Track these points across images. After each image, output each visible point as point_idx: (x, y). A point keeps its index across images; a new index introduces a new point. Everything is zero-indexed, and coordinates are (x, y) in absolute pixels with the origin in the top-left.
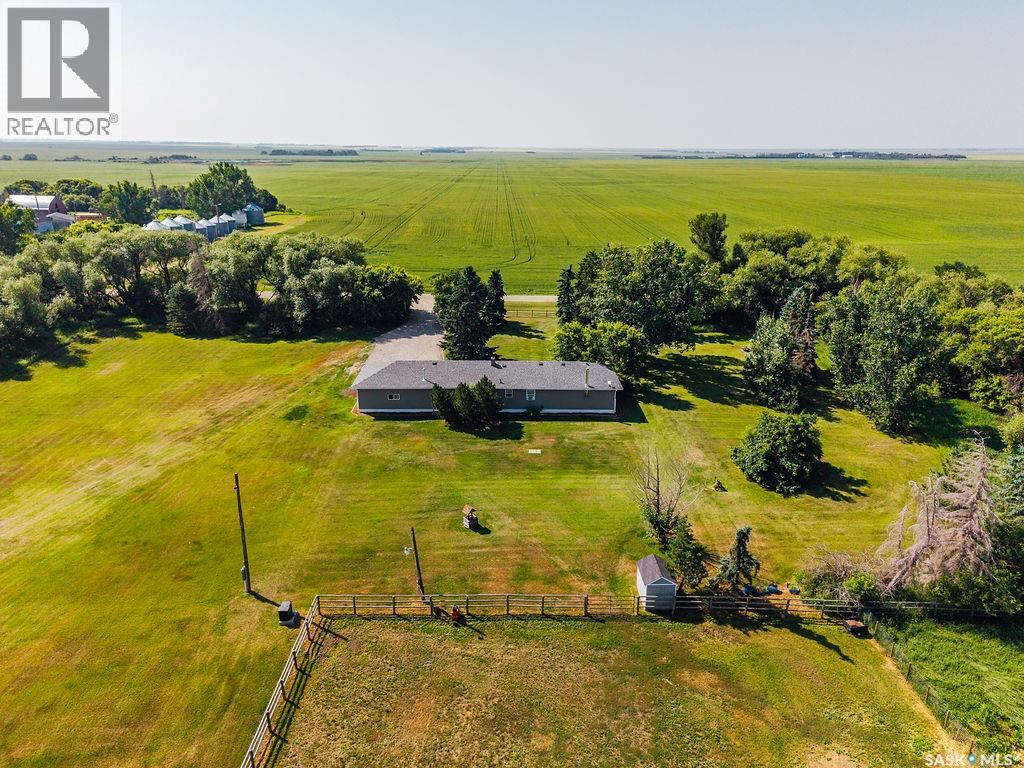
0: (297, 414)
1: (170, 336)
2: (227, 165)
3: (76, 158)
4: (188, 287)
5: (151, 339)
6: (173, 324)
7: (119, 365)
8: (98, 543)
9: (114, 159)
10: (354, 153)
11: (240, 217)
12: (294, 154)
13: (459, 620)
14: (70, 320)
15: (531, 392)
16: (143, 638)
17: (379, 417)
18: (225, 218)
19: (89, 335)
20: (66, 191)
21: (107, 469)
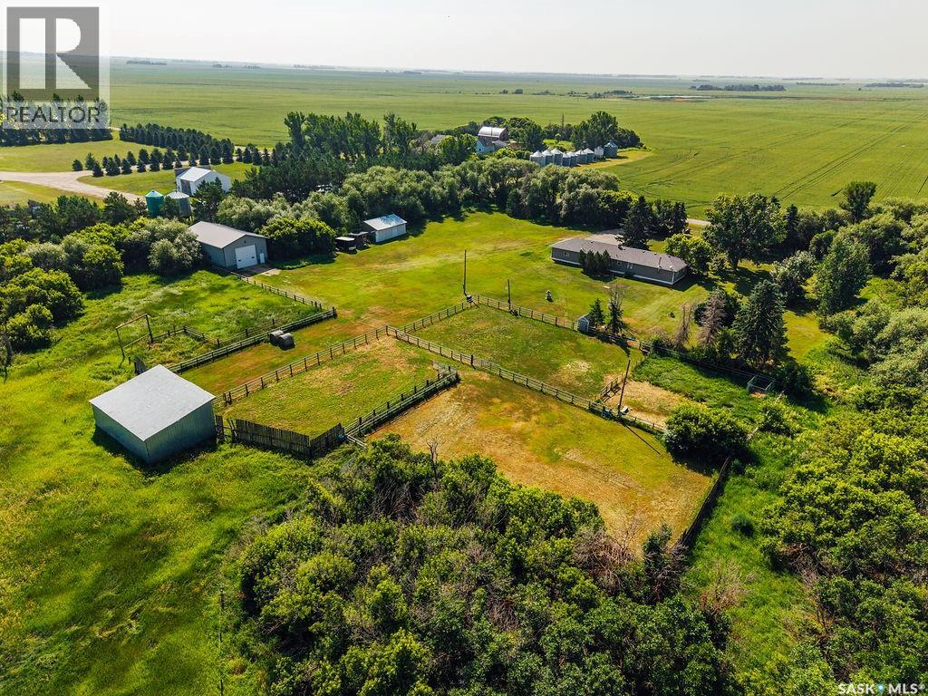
0: (527, 254)
1: (505, 216)
2: (604, 113)
3: (547, 93)
4: (520, 192)
5: (497, 215)
6: (508, 210)
7: (476, 224)
8: (435, 273)
9: (571, 94)
10: (780, 88)
11: (599, 151)
12: (720, 89)
13: (516, 314)
14: (469, 201)
15: (630, 264)
16: (432, 294)
17: (557, 262)
18: (587, 151)
19: (473, 209)
20: (513, 125)
21: (449, 256)
